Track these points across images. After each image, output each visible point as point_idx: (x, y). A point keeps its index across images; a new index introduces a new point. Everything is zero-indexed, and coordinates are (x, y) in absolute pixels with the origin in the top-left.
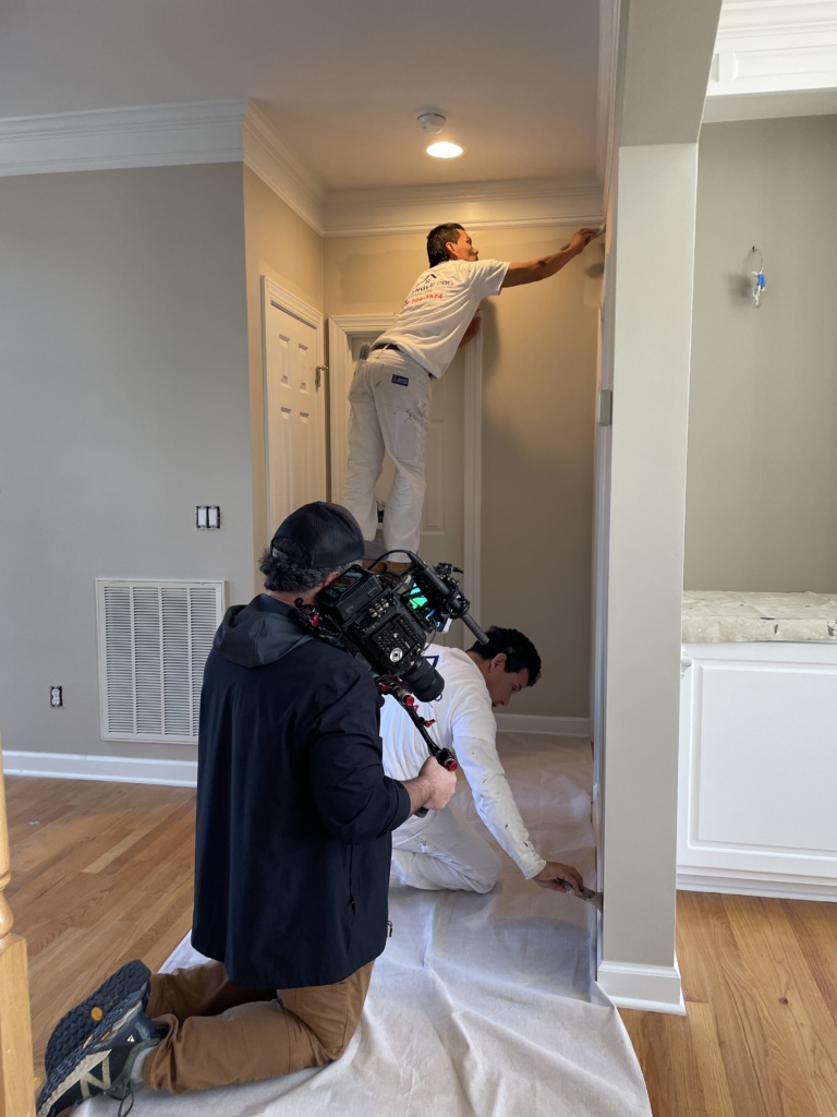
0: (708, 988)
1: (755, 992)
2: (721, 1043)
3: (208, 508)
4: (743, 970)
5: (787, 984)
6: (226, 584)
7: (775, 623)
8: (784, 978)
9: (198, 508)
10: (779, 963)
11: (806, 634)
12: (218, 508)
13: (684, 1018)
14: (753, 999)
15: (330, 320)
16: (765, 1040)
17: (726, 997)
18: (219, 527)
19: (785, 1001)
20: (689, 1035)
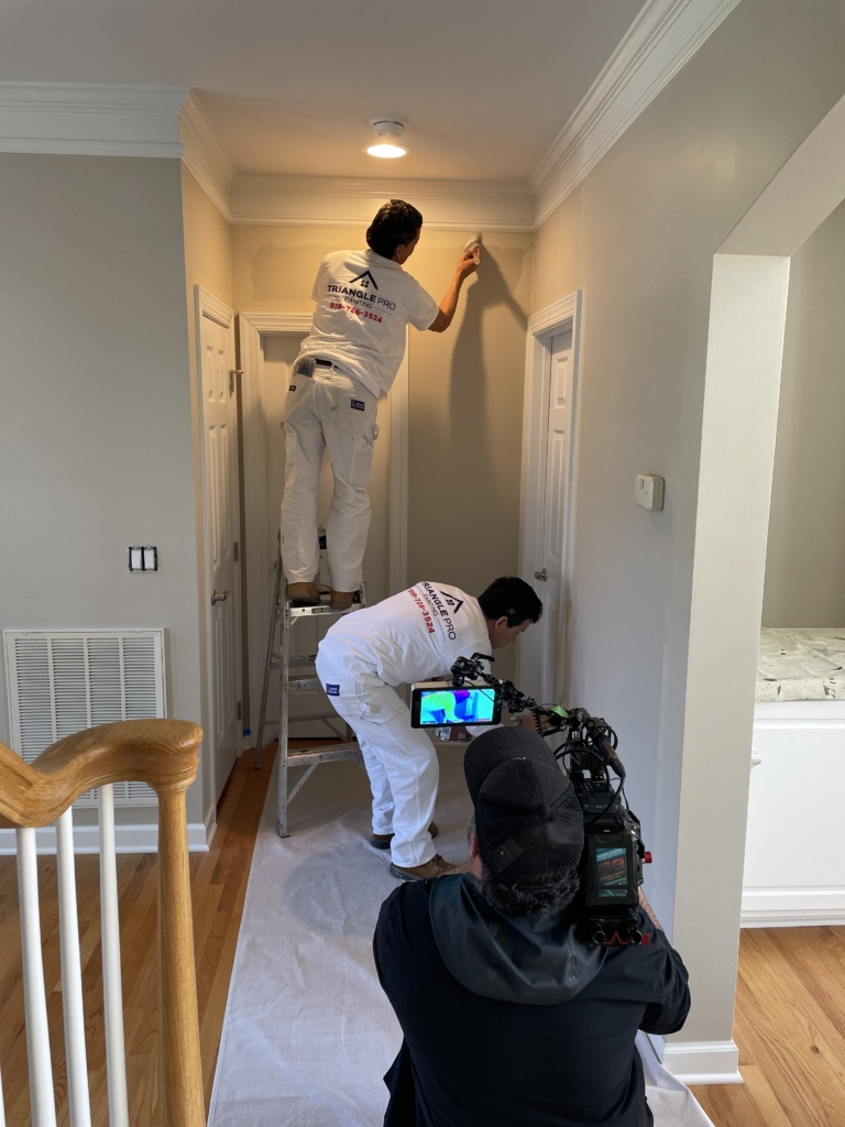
0: (749, 1048)
1: (788, 1044)
2: (785, 1109)
3: (143, 549)
4: (768, 1019)
5: (810, 1028)
6: (167, 632)
7: (777, 684)
8: (805, 1023)
9: (131, 549)
10: (794, 1005)
11: (805, 694)
12: (155, 548)
13: (742, 1085)
14: (789, 1051)
15: (241, 317)
16: (820, 1100)
17: (767, 1055)
18: (156, 569)
19: (816, 1050)
20: (755, 1106)
